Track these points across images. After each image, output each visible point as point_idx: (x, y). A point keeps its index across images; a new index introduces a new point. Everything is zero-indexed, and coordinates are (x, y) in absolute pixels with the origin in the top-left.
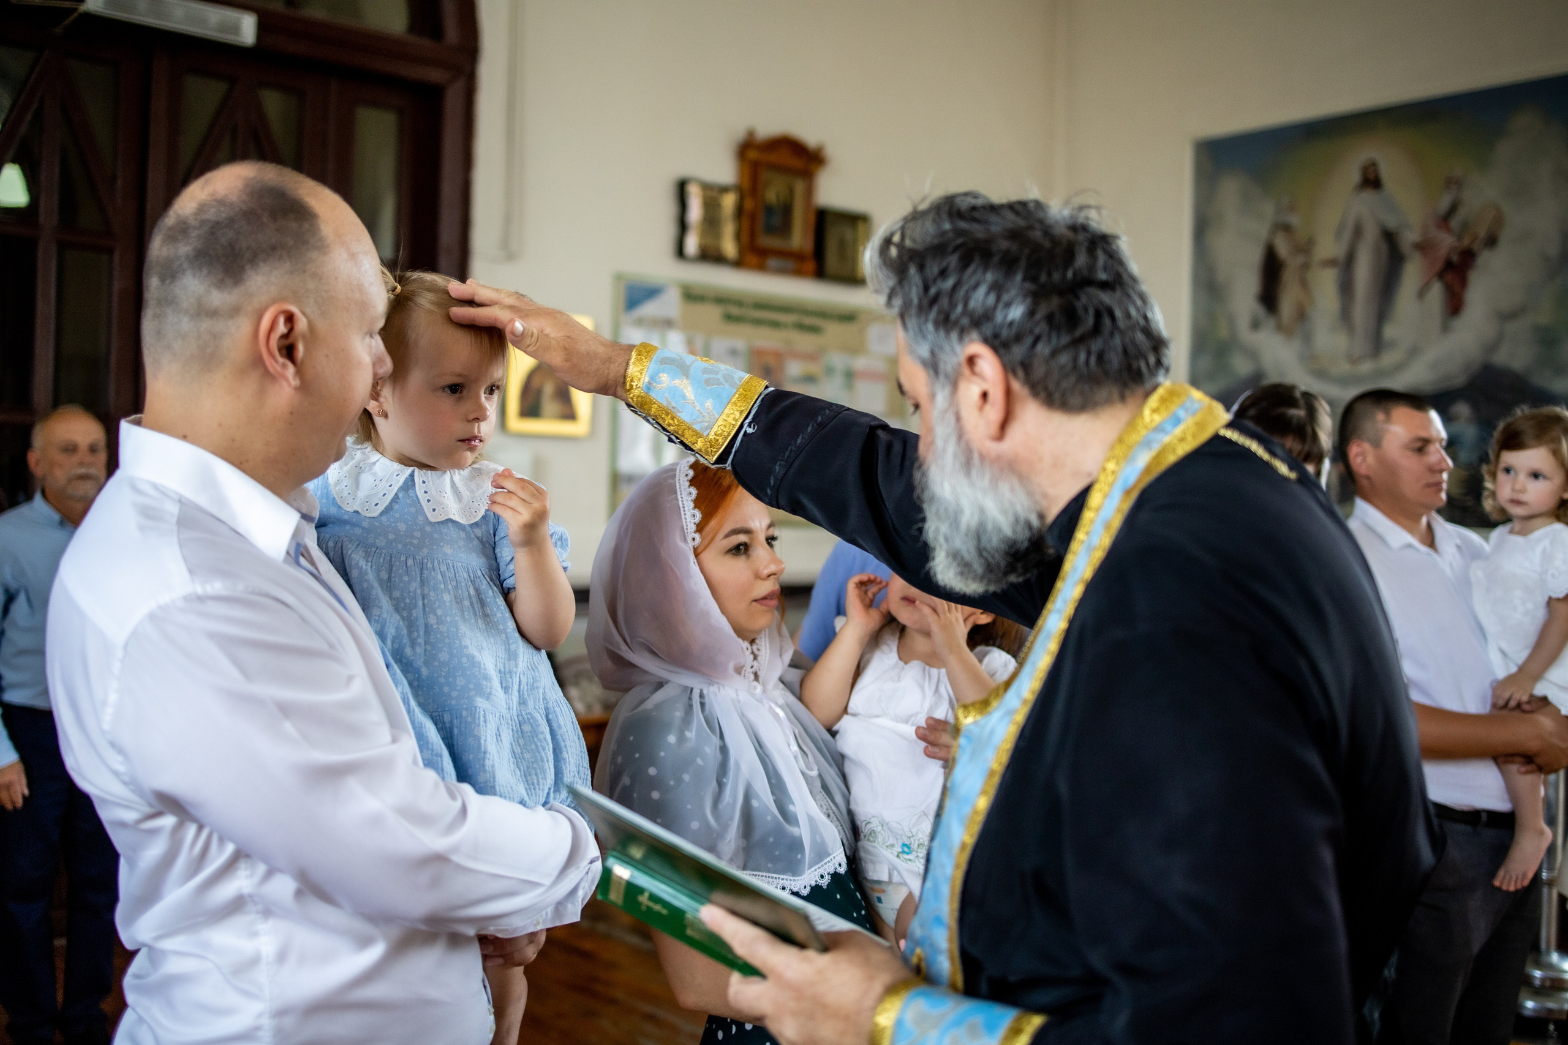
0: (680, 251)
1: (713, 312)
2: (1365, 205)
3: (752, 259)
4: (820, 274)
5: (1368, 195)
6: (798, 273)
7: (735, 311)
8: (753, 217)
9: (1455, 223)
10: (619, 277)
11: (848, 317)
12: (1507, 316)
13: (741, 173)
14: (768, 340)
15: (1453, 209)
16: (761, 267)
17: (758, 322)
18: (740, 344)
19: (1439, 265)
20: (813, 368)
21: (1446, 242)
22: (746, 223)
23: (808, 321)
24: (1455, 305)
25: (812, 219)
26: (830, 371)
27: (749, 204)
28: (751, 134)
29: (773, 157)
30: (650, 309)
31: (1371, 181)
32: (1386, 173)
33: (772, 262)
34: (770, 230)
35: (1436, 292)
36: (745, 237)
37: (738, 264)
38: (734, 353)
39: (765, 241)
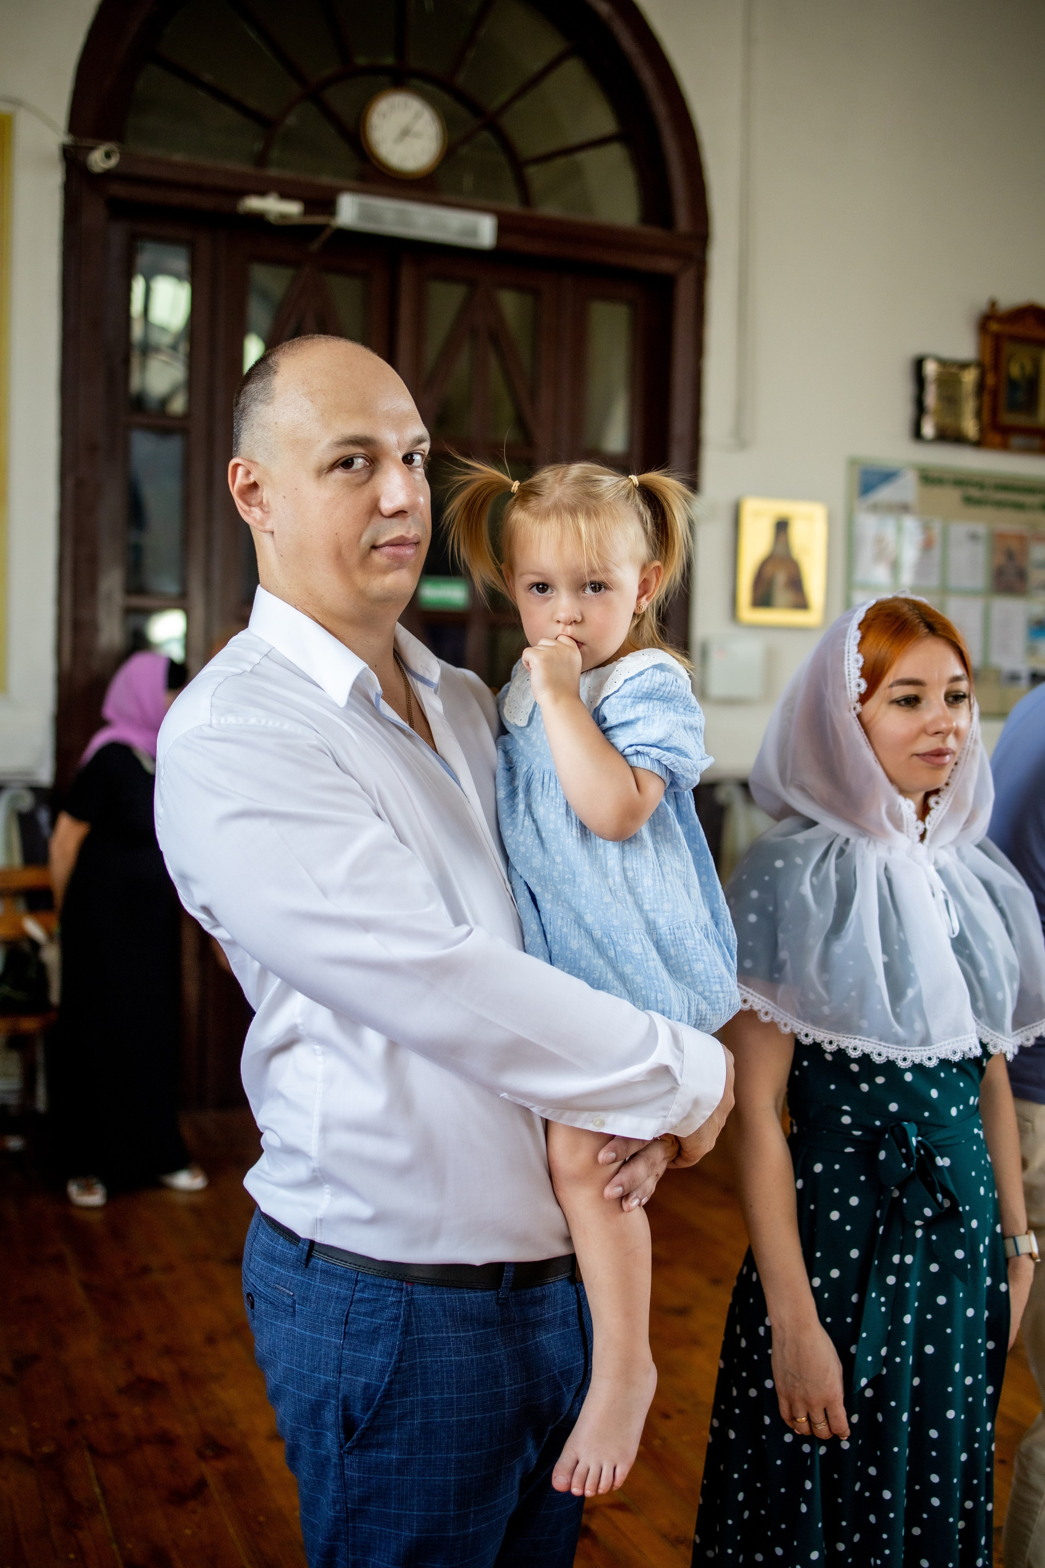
0: (917, 434)
1: (951, 496)
3: (997, 438)
6: (1043, 450)
7: (975, 493)
8: (995, 394)
10: (853, 462)
13: (981, 348)
14: (1011, 522)
16: (1005, 447)
17: (999, 505)
18: (981, 529)
22: (987, 399)
27: (990, 380)
28: (993, 304)
29: (1018, 329)
30: (885, 494)
33: (1016, 440)
34: (1014, 407)
36: (986, 415)
37: (979, 444)
38: (974, 537)
39: (1009, 418)
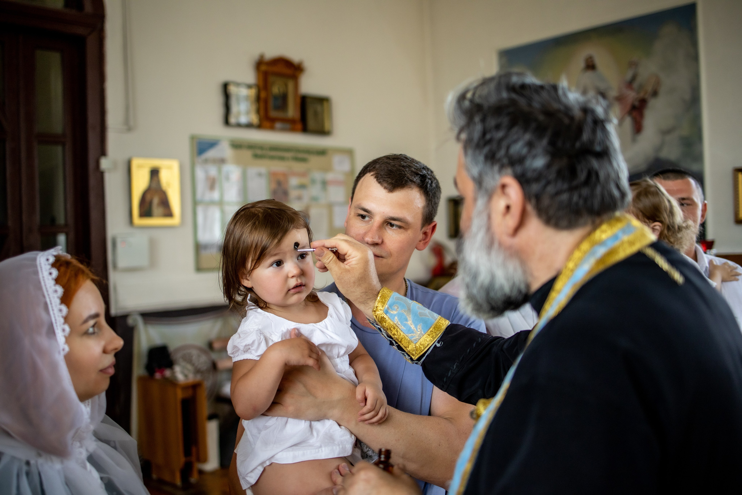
0: (227, 122)
1: (247, 154)
2: (588, 77)
3: (268, 124)
4: (305, 129)
5: (590, 74)
6: (293, 130)
7: (259, 152)
8: (266, 101)
9: (635, 85)
10: (193, 138)
11: (322, 152)
12: (666, 132)
13: (258, 78)
14: (278, 167)
15: (634, 78)
16: (272, 128)
17: (272, 158)
18: (263, 170)
19: (628, 107)
20: (304, 181)
21: (632, 96)
22: (262, 105)
23: (300, 155)
24: (638, 128)
25: (299, 101)
26: (313, 182)
27: (263, 95)
28: (262, 57)
29: (275, 69)
30: (211, 154)
31: (590, 66)
32: (598, 61)
33: (278, 125)
34: (276, 108)
35: (628, 122)
36: (262, 112)
37: (259, 127)
38: (260, 175)
39: (273, 114)
